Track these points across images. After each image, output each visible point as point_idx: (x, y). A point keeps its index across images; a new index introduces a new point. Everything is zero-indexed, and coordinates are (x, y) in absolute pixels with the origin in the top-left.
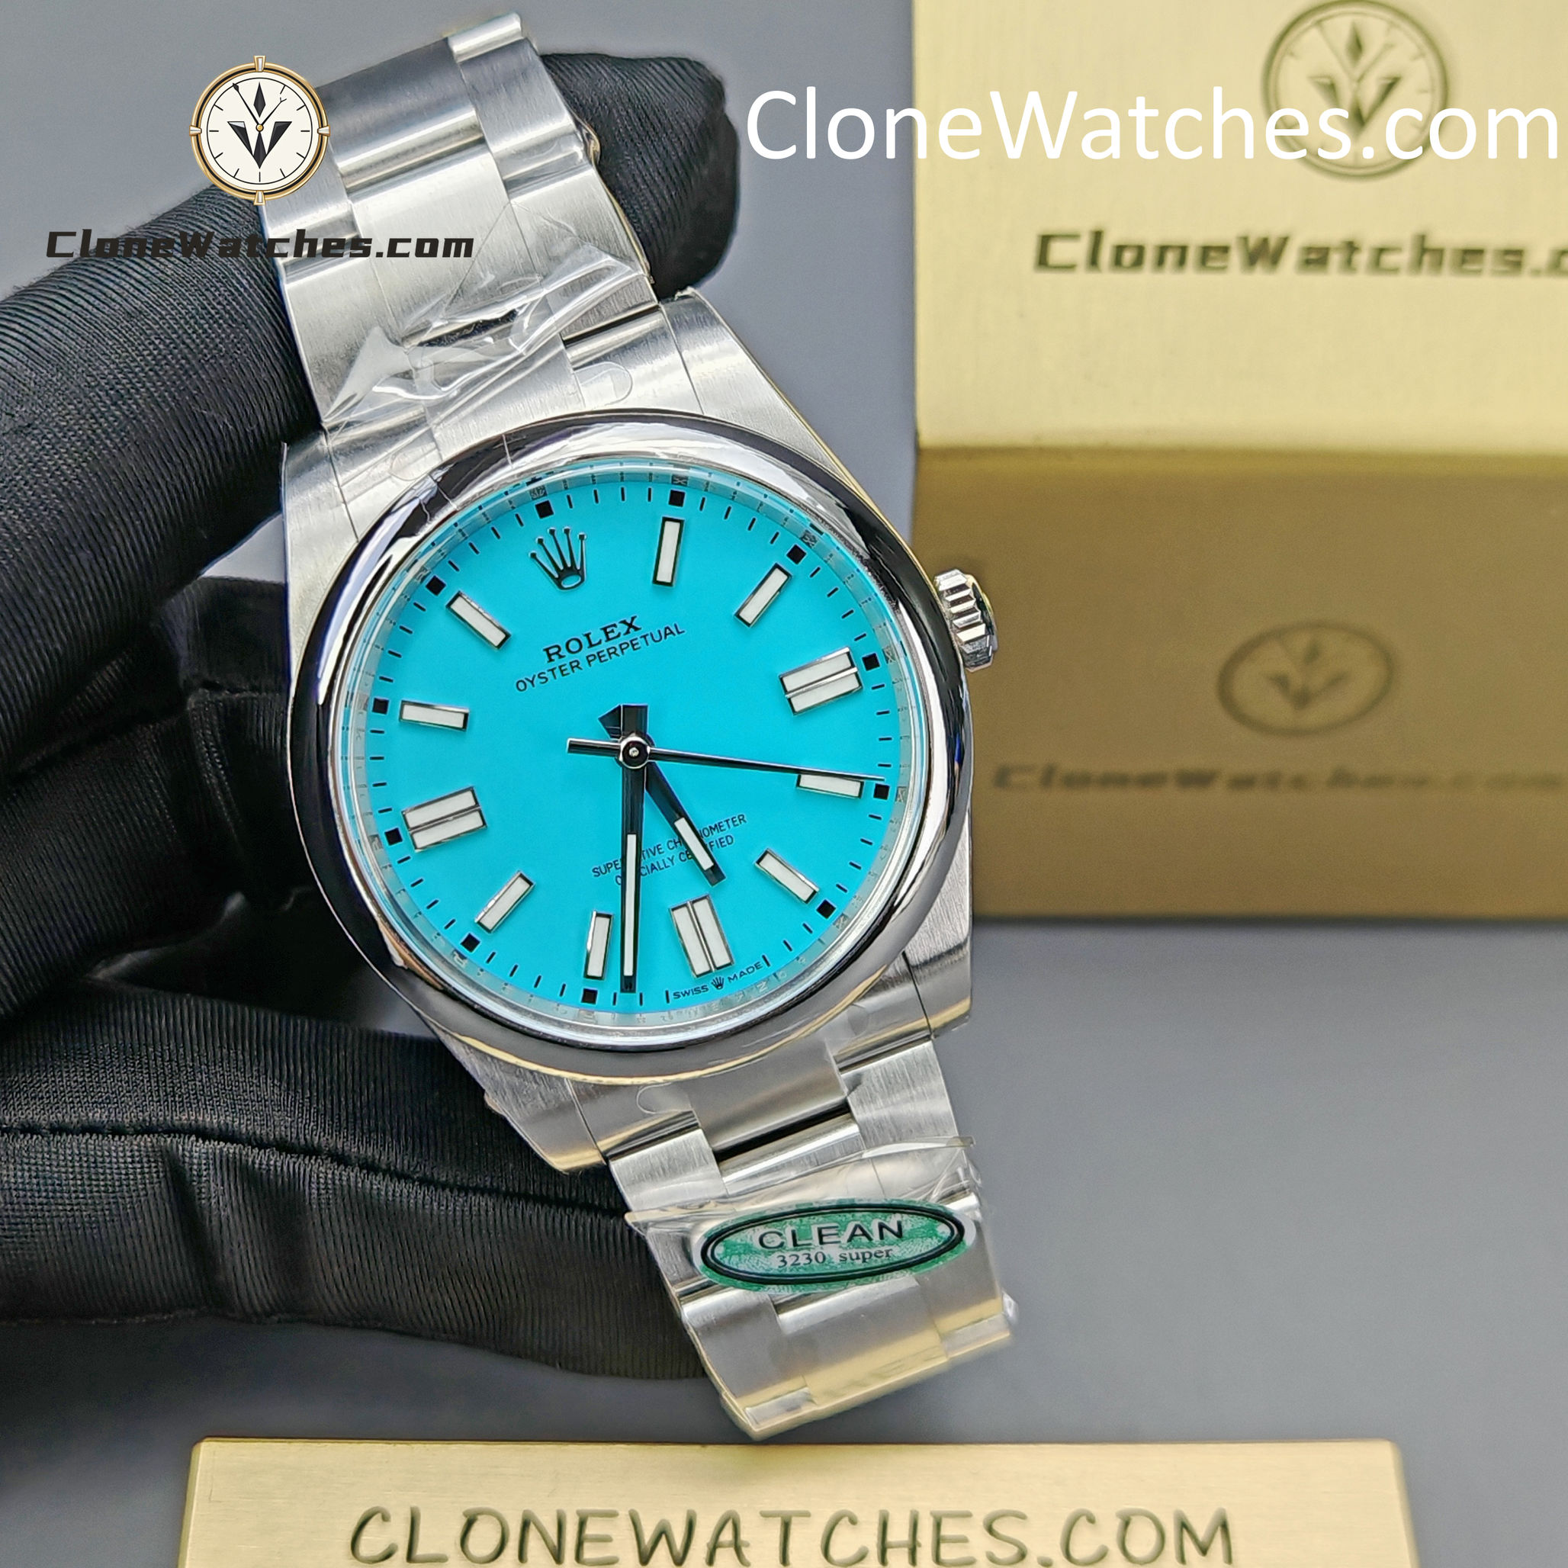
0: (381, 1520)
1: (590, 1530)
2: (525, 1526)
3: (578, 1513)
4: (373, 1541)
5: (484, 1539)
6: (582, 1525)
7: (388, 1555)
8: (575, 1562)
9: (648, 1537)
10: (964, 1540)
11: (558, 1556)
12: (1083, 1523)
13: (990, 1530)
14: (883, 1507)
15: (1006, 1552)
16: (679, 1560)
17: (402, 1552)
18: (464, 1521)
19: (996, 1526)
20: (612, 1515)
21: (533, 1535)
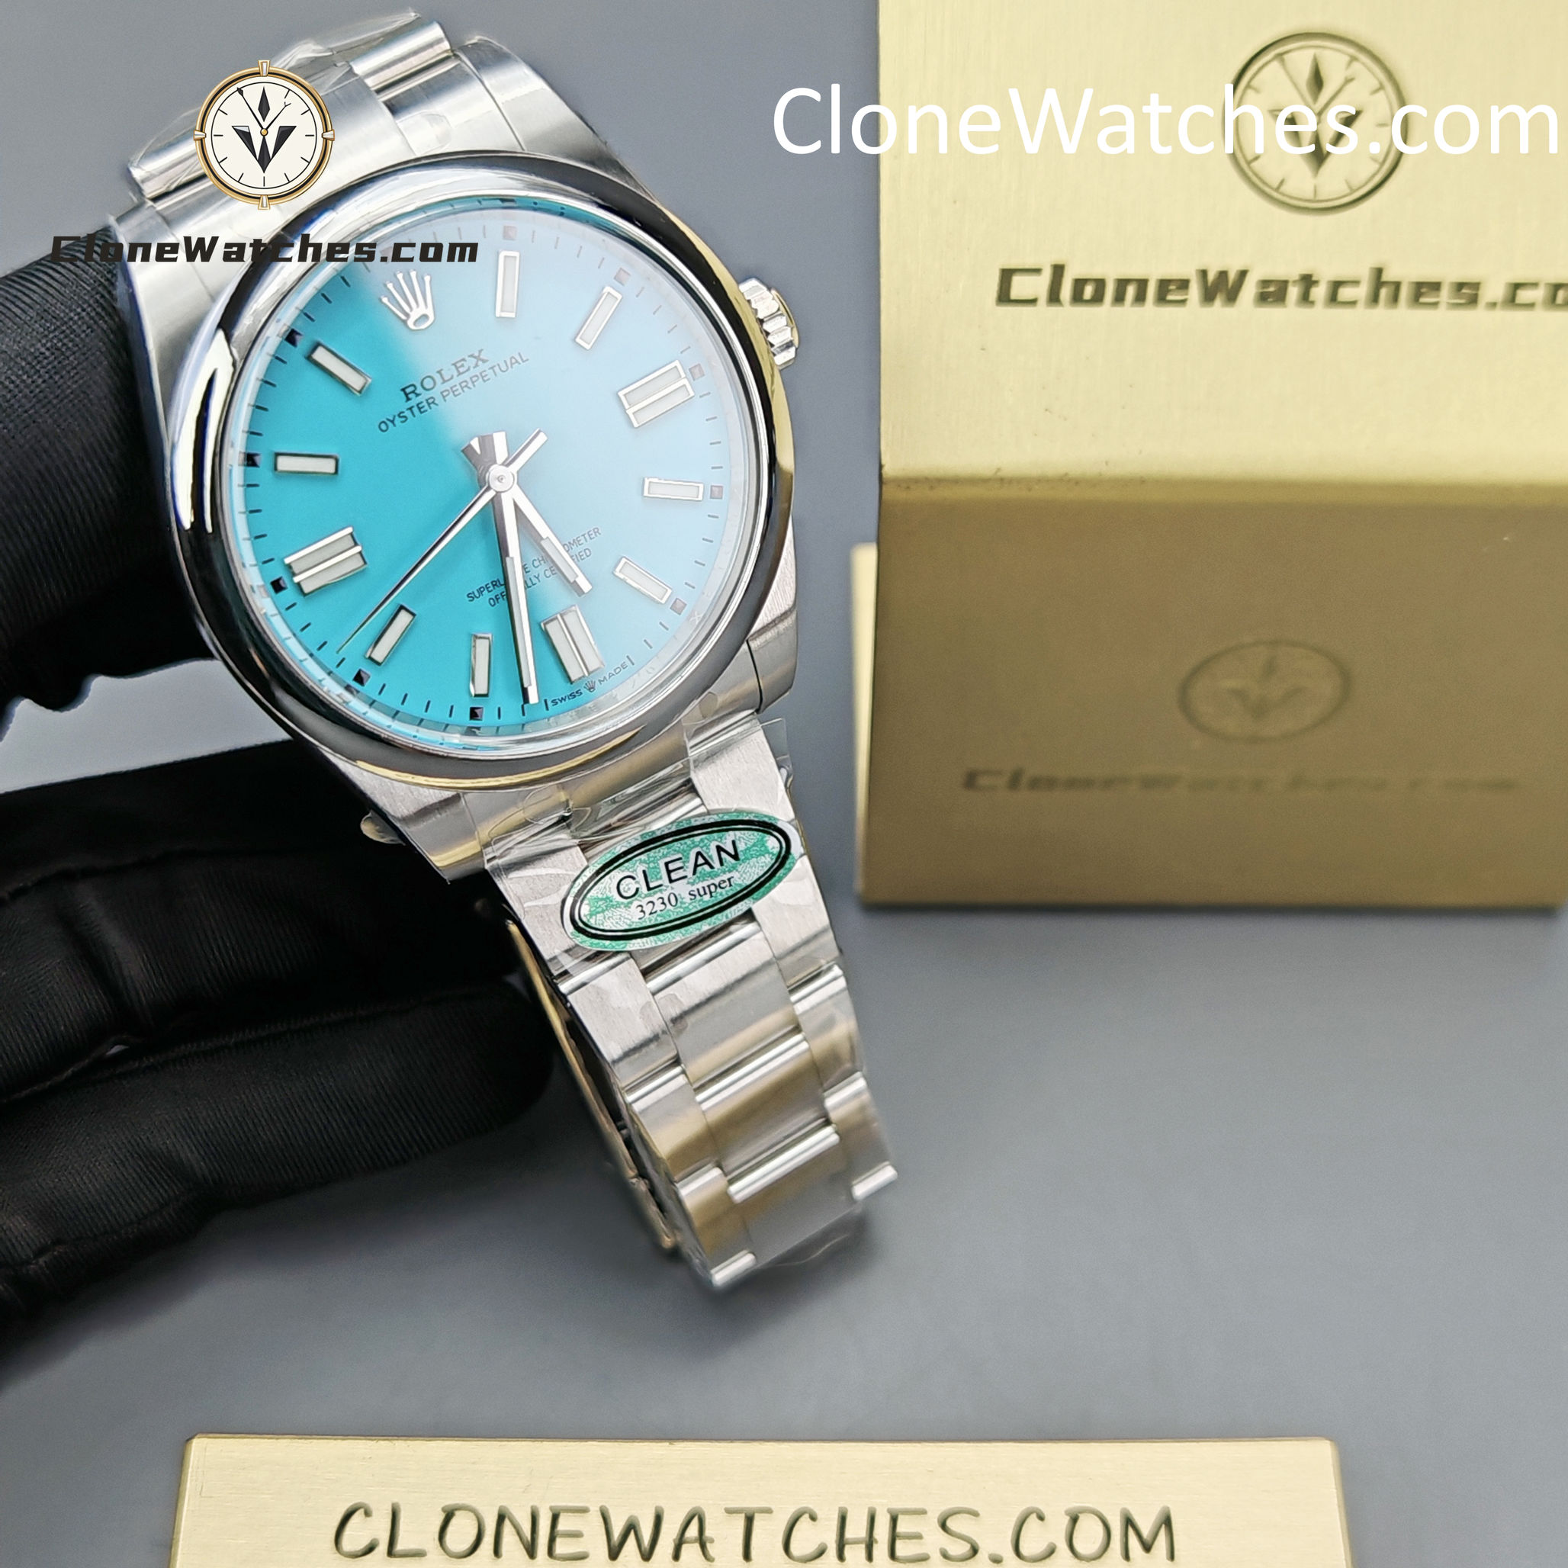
0: (364, 1516)
1: (562, 1526)
2: (501, 1519)
3: (551, 1508)
4: (356, 1535)
5: (461, 1533)
6: (555, 1519)
7: (370, 1549)
8: (547, 1557)
9: (617, 1533)
10: (919, 1537)
11: (531, 1551)
12: (1033, 1521)
13: (943, 1526)
14: (842, 1504)
15: (960, 1548)
16: (647, 1556)
17: (383, 1547)
18: (442, 1517)
19: (949, 1523)
20: (584, 1510)
21: (508, 1528)
